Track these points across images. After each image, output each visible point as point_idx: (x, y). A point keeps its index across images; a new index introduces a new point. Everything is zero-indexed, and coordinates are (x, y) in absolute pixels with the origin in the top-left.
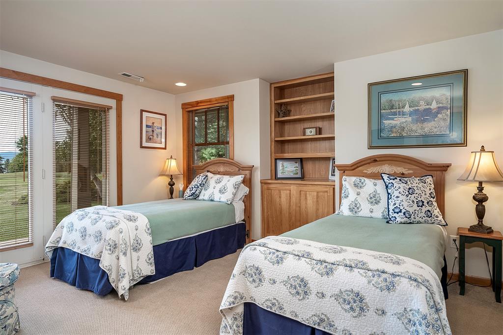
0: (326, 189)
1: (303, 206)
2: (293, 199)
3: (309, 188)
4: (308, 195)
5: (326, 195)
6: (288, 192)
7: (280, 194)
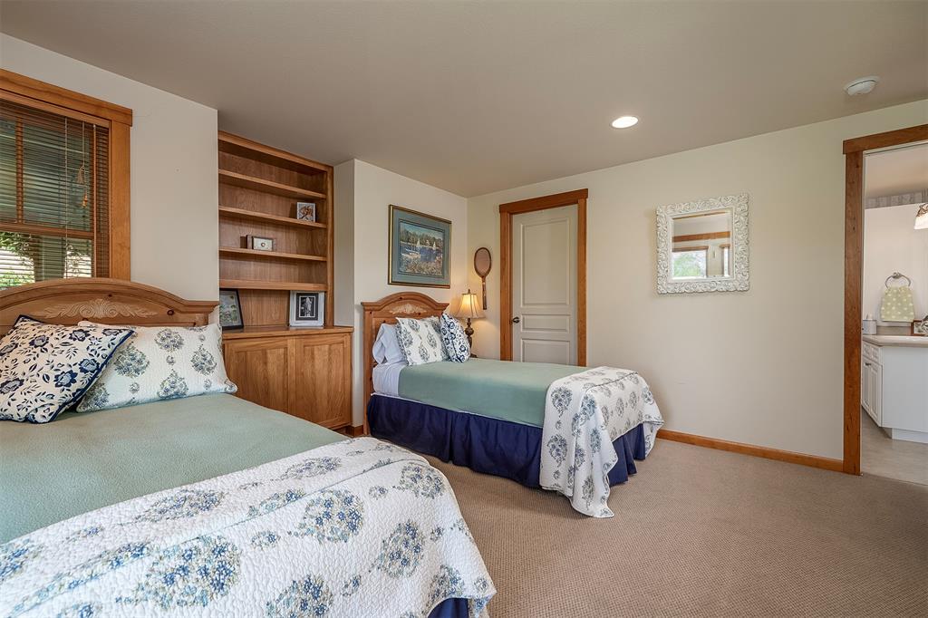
0: (341, 339)
1: (308, 373)
2: (292, 362)
3: (316, 340)
4: (316, 352)
5: (342, 348)
6: (282, 351)
7: (266, 358)
